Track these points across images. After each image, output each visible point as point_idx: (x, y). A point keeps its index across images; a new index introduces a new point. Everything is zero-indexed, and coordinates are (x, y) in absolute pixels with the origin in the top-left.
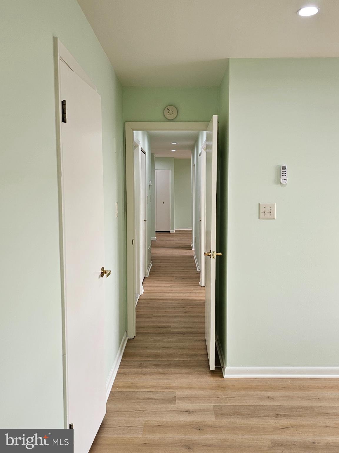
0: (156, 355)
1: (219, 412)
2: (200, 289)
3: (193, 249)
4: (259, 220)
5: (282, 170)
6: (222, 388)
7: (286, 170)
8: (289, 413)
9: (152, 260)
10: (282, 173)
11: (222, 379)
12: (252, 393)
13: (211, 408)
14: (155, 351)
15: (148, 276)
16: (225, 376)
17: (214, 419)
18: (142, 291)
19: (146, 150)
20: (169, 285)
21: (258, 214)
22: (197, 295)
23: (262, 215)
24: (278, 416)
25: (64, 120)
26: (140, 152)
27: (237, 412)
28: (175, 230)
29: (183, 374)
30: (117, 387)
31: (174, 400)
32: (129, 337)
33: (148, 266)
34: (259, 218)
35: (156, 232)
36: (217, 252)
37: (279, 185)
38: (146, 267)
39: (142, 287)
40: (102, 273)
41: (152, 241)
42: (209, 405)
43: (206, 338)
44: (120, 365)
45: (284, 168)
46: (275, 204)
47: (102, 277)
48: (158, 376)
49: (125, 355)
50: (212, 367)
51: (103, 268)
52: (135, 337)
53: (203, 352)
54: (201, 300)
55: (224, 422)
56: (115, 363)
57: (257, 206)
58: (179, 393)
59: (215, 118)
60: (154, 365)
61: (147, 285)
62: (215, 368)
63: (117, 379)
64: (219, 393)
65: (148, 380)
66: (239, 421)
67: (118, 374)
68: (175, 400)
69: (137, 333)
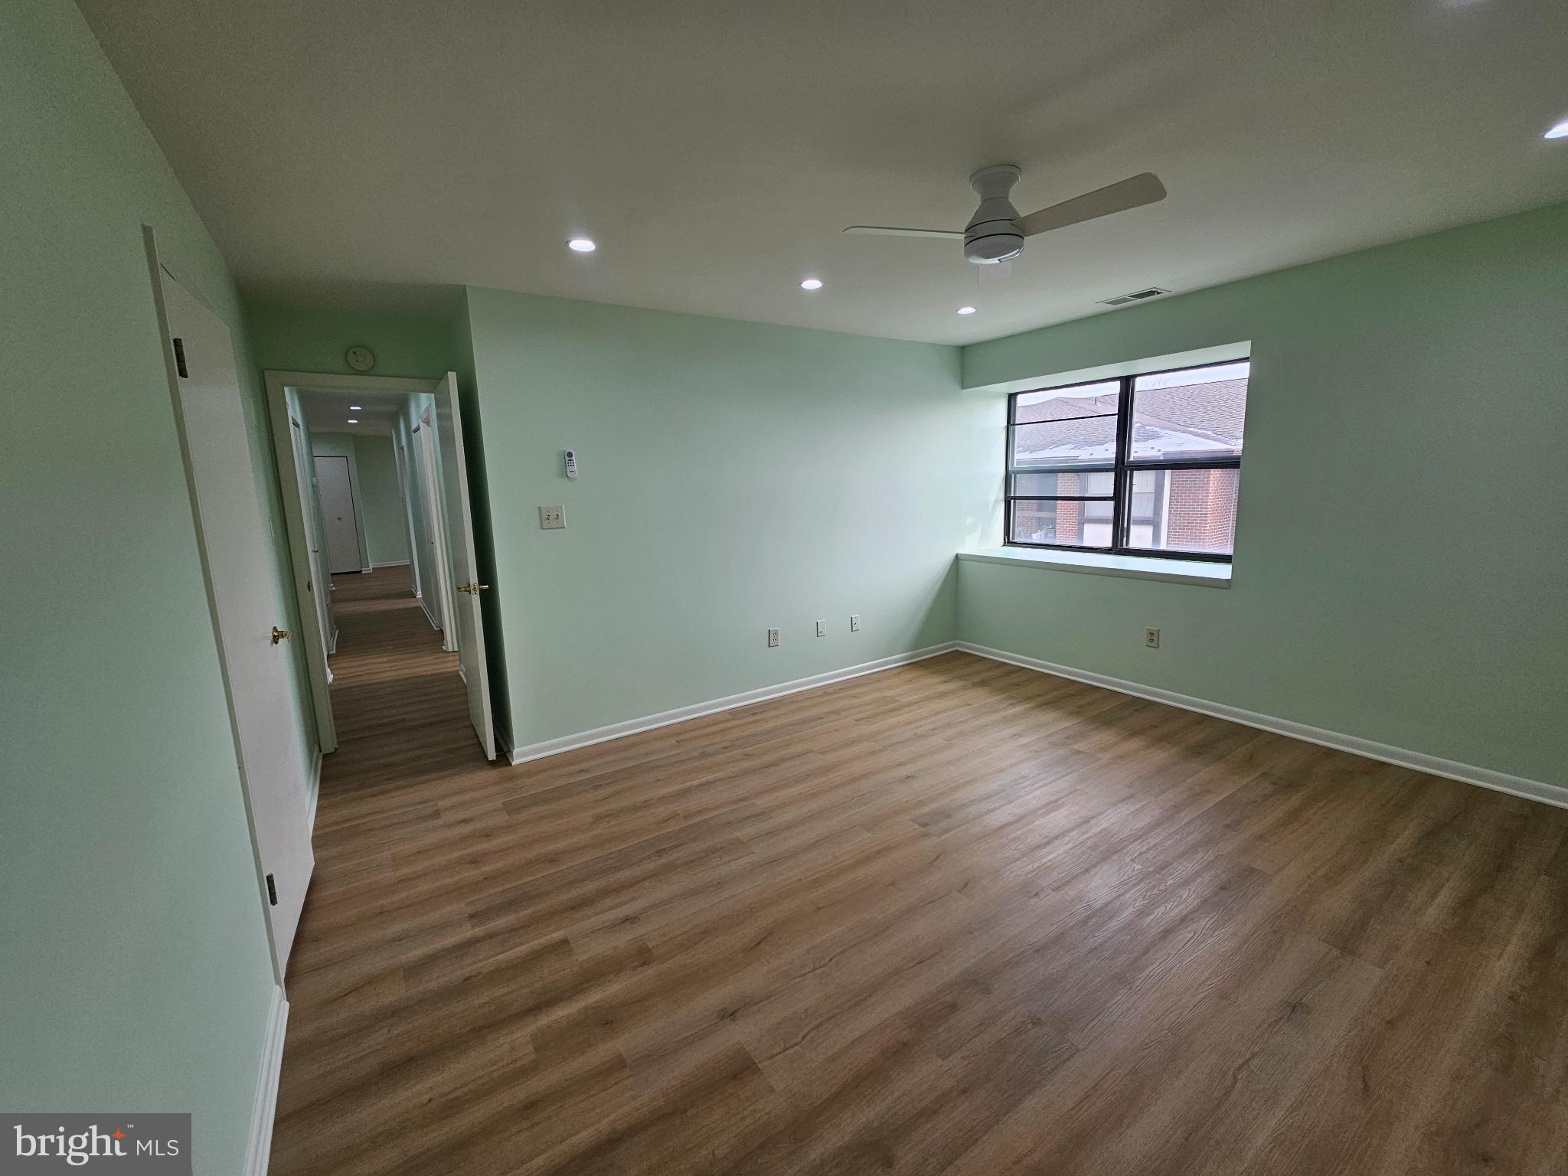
0: (388, 765)
1: (510, 808)
2: (447, 657)
3: (419, 595)
4: (541, 531)
5: (567, 458)
6: (511, 778)
7: (574, 458)
8: (611, 780)
9: (335, 623)
10: (567, 461)
11: (510, 768)
12: (557, 772)
13: (501, 806)
14: (383, 761)
15: (334, 652)
16: (513, 763)
17: (507, 818)
18: (330, 678)
19: (300, 421)
20: (385, 660)
21: (538, 523)
22: (443, 665)
23: (545, 524)
24: (596, 787)
25: (183, 373)
26: (291, 425)
27: (537, 800)
28: (371, 568)
29: (445, 777)
30: (323, 827)
31: (437, 814)
32: (324, 751)
33: (332, 635)
34: (542, 528)
35: (332, 574)
36: (481, 583)
37: (566, 479)
38: (329, 636)
39: (328, 670)
40: (275, 636)
41: (332, 591)
42: (499, 803)
43: (474, 723)
44: (319, 796)
45: (570, 455)
46: (562, 507)
47: (277, 643)
48: (400, 792)
49: (324, 780)
50: (492, 755)
51: (275, 629)
52: (336, 749)
53: (475, 741)
54: (452, 672)
55: (524, 815)
56: (309, 793)
57: (537, 511)
58: (441, 804)
59: (452, 376)
60: (387, 780)
61: (334, 667)
62: (497, 756)
63: (320, 816)
64: (508, 785)
65: (382, 802)
66: (544, 809)
67: (319, 809)
68: (439, 814)
69: (339, 743)
